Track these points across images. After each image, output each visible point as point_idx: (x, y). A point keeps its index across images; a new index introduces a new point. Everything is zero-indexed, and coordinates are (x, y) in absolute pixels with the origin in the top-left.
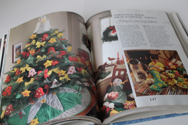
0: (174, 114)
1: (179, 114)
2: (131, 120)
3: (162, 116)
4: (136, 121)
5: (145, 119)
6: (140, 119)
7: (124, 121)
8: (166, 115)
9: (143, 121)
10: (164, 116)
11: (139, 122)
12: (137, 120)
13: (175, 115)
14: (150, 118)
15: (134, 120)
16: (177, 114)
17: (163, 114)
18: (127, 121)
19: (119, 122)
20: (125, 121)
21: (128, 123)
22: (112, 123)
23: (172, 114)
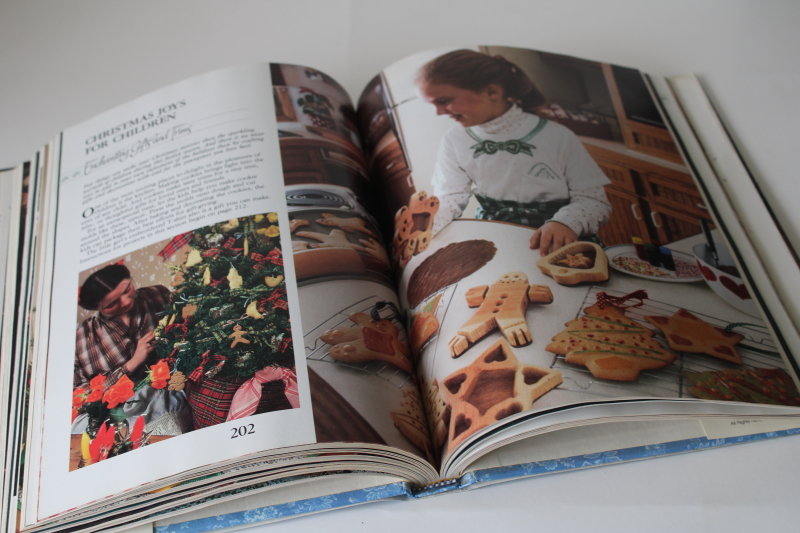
0: (695, 440)
1: (714, 440)
2: (541, 462)
3: (652, 447)
4: (559, 463)
5: (591, 456)
6: (573, 458)
7: (516, 463)
8: (667, 444)
9: (586, 465)
10: (661, 445)
11: (570, 467)
12: (562, 460)
13: (701, 444)
14: (611, 453)
15: (553, 460)
16: (709, 438)
17: (657, 441)
18: (525, 465)
19: (497, 469)
20: (519, 466)
21: (530, 470)
22: (471, 470)
23: (688, 442)
